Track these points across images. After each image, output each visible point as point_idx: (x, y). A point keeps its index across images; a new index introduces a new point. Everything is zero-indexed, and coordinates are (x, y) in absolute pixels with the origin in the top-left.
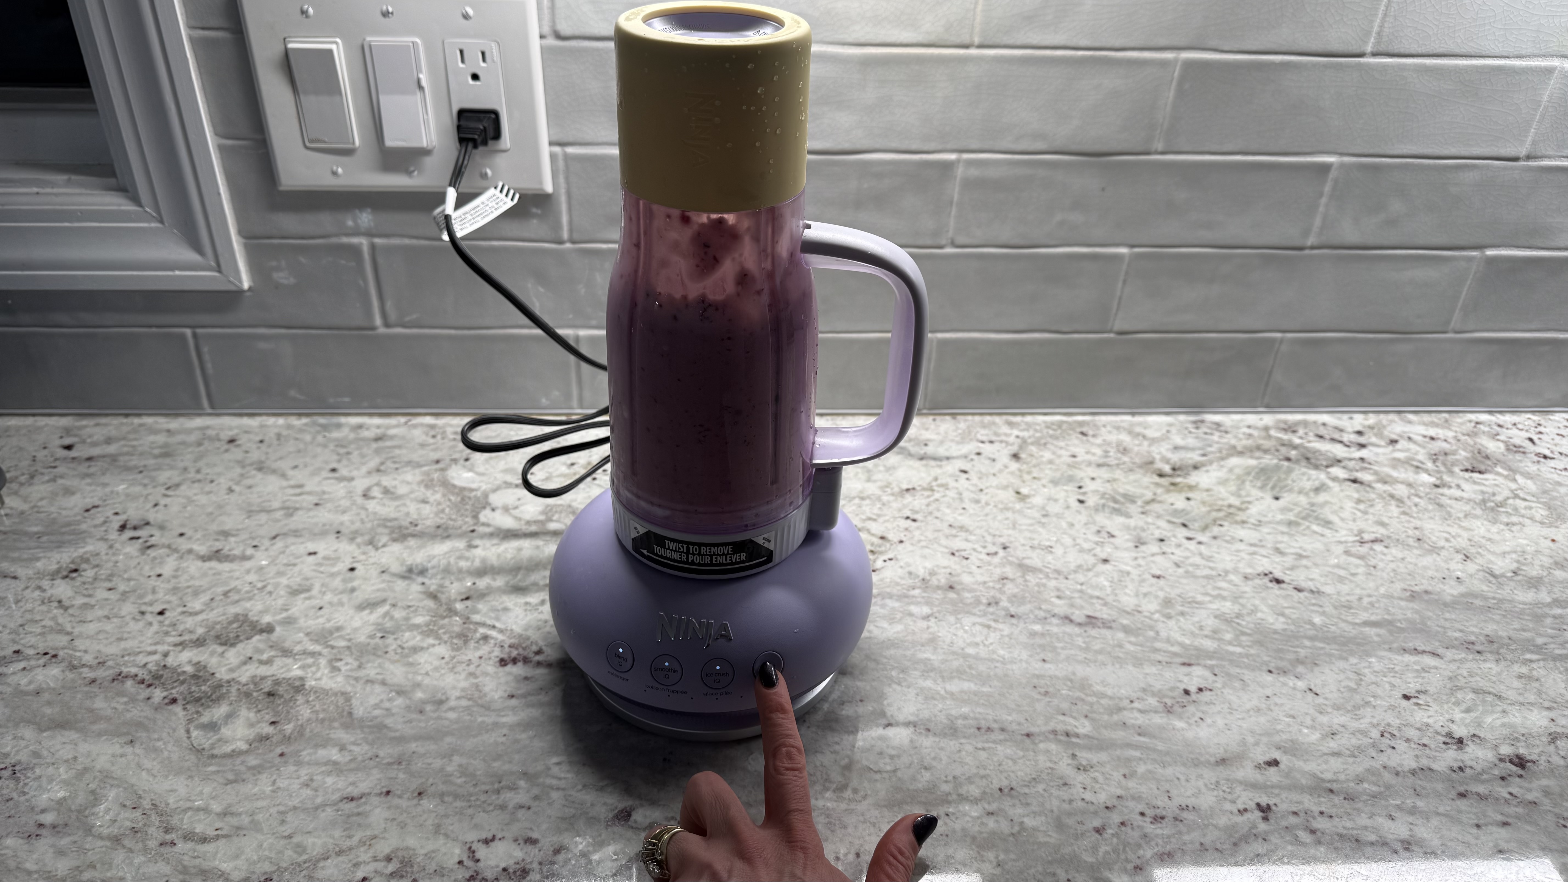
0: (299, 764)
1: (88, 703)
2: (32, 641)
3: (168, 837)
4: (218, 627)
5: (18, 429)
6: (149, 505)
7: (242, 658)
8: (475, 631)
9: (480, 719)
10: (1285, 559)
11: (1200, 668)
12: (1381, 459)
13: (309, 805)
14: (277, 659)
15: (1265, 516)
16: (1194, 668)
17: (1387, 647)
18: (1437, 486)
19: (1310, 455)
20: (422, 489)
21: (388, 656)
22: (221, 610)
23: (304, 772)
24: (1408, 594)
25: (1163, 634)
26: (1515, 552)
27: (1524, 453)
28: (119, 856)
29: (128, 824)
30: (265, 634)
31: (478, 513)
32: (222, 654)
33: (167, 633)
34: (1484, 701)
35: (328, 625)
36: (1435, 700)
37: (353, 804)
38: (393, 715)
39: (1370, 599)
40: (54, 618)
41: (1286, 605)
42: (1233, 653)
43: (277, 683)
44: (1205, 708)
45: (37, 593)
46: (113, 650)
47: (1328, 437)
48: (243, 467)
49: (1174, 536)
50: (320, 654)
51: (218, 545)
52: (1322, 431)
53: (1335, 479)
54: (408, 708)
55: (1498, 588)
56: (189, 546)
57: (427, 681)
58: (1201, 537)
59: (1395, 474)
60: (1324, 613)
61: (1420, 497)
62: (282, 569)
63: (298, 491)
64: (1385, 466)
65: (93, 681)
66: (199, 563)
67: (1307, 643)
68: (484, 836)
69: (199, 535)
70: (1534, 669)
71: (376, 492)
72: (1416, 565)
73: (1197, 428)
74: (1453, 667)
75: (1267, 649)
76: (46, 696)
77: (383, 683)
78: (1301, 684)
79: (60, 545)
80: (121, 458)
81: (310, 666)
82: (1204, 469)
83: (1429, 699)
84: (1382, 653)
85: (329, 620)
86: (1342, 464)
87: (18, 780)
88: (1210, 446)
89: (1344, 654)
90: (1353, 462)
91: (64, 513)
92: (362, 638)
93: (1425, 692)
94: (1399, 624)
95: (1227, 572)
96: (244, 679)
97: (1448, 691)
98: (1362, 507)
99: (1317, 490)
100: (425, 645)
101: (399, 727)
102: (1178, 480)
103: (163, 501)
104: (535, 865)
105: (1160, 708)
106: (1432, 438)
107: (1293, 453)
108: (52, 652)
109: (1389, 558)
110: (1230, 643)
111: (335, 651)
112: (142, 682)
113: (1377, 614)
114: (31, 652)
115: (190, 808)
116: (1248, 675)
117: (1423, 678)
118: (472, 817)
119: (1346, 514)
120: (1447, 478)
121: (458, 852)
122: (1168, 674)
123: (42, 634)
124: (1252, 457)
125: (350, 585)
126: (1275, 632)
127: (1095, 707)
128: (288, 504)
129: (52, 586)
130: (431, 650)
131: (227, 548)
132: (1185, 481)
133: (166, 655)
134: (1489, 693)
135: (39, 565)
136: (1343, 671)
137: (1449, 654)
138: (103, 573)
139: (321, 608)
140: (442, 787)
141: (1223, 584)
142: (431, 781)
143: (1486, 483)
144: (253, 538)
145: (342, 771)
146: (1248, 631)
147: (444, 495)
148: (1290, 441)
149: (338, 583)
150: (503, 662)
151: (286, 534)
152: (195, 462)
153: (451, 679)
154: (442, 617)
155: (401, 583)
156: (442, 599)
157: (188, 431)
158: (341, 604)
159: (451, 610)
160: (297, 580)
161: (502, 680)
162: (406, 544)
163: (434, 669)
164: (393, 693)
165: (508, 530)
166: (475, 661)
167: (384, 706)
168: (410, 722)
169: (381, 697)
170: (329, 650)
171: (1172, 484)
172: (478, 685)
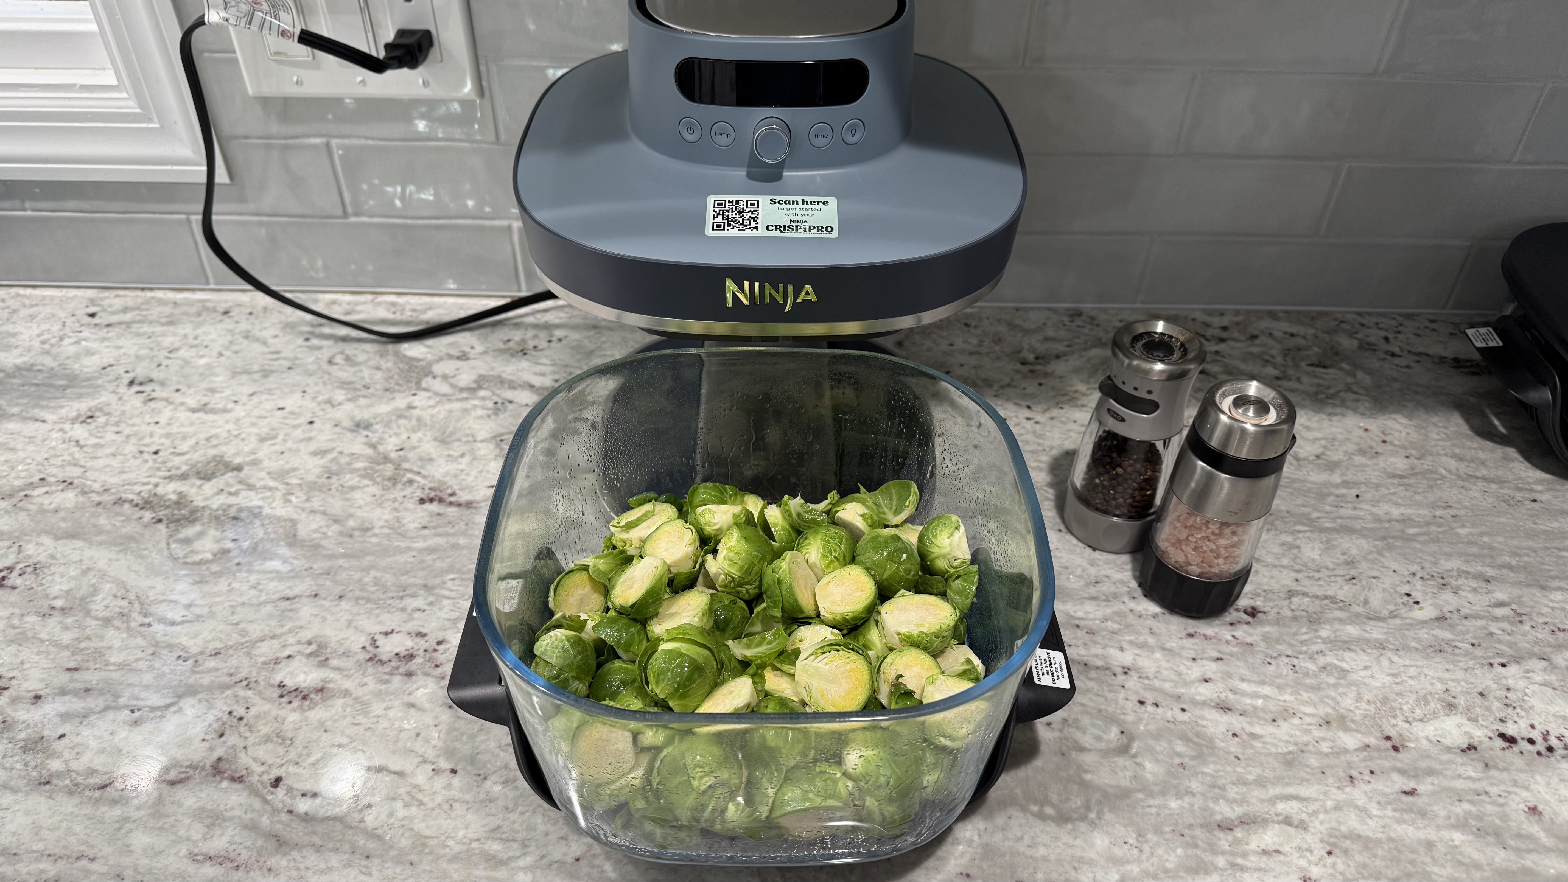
0: (250, 571)
1: (93, 520)
2: (55, 472)
3: (147, 621)
4: (199, 465)
5: (52, 298)
6: (154, 365)
7: (215, 490)
8: (404, 475)
9: (396, 544)
13: (255, 601)
14: (243, 492)
20: (378, 358)
21: (331, 491)
22: (202, 452)
23: (253, 578)
26: (1325, 439)
28: (111, 633)
29: (118, 610)
30: (235, 473)
31: (421, 380)
32: (200, 487)
33: (158, 469)
35: (287, 467)
37: (288, 602)
38: (327, 537)
40: (72, 454)
43: (241, 510)
45: (60, 434)
46: (115, 480)
48: (233, 335)
50: (277, 489)
51: (206, 400)
54: (341, 533)
56: (183, 400)
57: (359, 513)
62: (255, 420)
63: (275, 356)
65: (99, 504)
66: (189, 414)
68: (385, 629)
69: (192, 390)
70: (1298, 538)
71: (339, 359)
73: (1073, 322)
76: (62, 514)
77: (324, 513)
79: (80, 396)
80: (135, 326)
81: (268, 498)
82: (1066, 358)
85: (287, 463)
87: (37, 575)
88: (1078, 337)
91: (86, 370)
92: (312, 478)
96: (215, 507)
100: (361, 485)
101: (332, 547)
102: (1038, 368)
103: (165, 363)
104: (421, 652)
106: (1293, 335)
108: (69, 481)
111: (289, 487)
112: (137, 505)
114: (52, 480)
115: (165, 600)
118: (378, 616)
121: (363, 640)
123: (62, 466)
125: (308, 435)
128: (266, 367)
129: (72, 429)
130: (366, 489)
131: (212, 402)
132: (1044, 368)
133: (156, 485)
135: (63, 412)
138: (113, 419)
139: (282, 453)
140: (358, 593)
142: (350, 588)
143: (1327, 377)
144: (234, 395)
145: (282, 578)
147: (395, 363)
149: (298, 433)
150: (422, 501)
151: (261, 392)
152: (194, 330)
153: (378, 512)
154: (379, 464)
155: (349, 434)
156: (381, 448)
157: (191, 303)
158: (298, 450)
159: (386, 459)
160: (266, 430)
161: (419, 515)
162: (357, 402)
163: (366, 504)
164: (330, 521)
165: (444, 395)
166: (400, 499)
167: (322, 530)
168: (340, 543)
169: (320, 524)
170: (284, 486)
171: (1031, 371)
172: (398, 518)
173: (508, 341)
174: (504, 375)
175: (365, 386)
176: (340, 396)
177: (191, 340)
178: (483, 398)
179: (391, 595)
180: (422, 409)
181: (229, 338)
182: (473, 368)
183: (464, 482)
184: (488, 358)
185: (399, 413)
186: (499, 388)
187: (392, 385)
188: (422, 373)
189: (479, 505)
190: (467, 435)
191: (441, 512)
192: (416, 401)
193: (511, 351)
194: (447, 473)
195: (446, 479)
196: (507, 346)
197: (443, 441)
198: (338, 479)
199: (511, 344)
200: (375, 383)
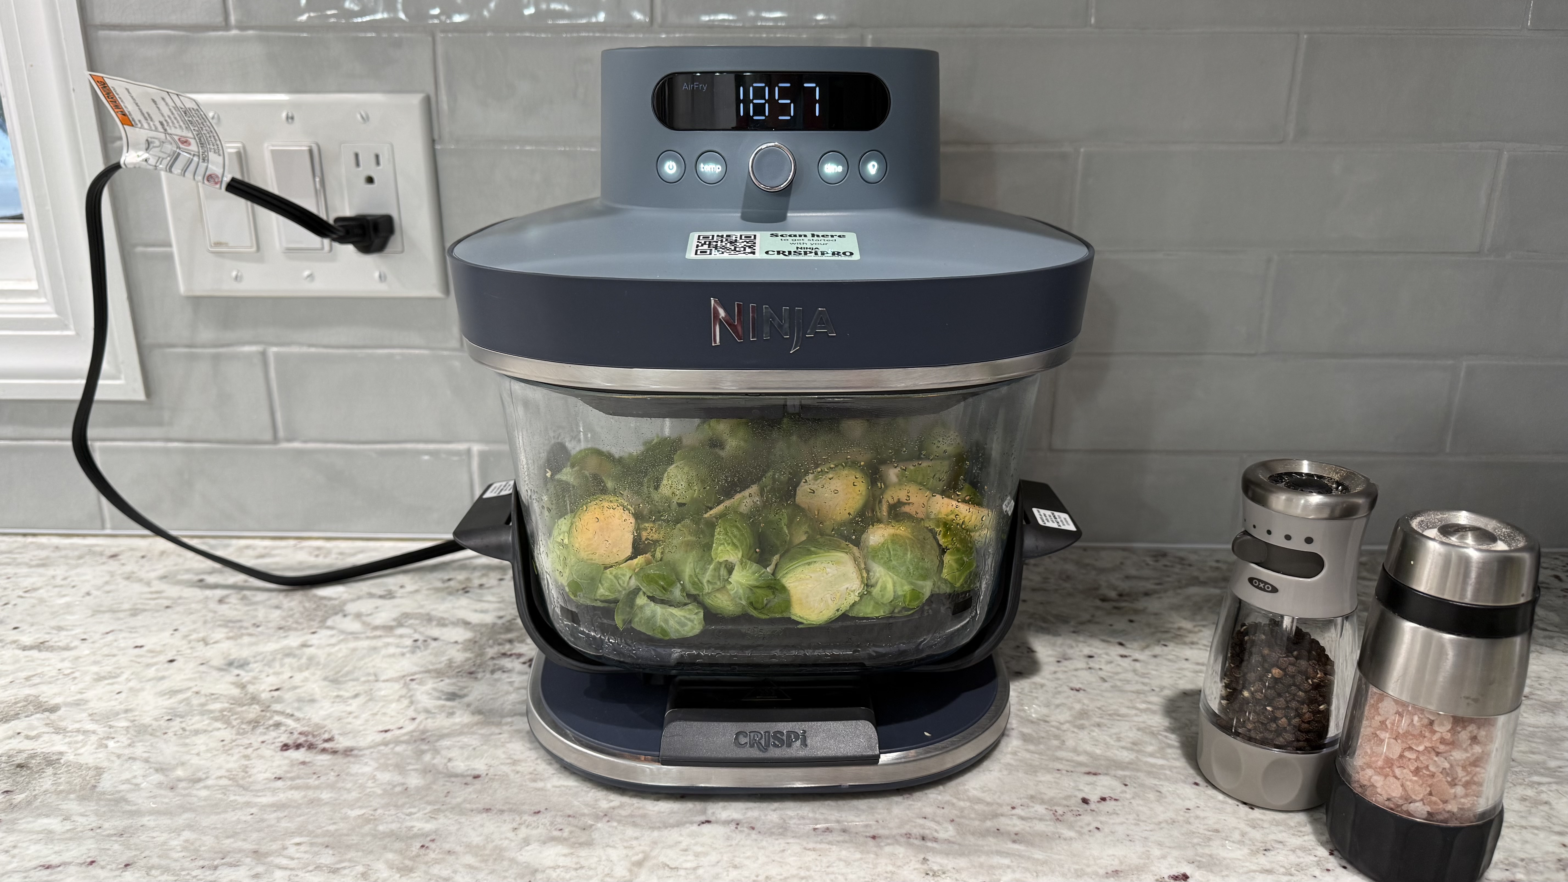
0: (10, 831)
7: (10, 733)
8: (270, 718)
9: (232, 798)
11: (1108, 778)
14: (46, 735)
16: (1101, 777)
21: (165, 736)
22: (14, 691)
23: (10, 840)
25: (1070, 743)
30: (47, 714)
31: (328, 618)
35: (119, 708)
37: (47, 872)
38: (140, 789)
42: (1153, 765)
43: (33, 756)
44: (1103, 819)
48: (112, 576)
49: (1107, 654)
50: (94, 732)
51: (47, 637)
54: (160, 785)
56: (15, 638)
57: (195, 760)
58: (1137, 655)
62: (98, 658)
63: (154, 596)
66: (18, 652)
69: (33, 629)
71: (233, 599)
73: (1157, 561)
77: (147, 761)
81: (76, 742)
82: (1157, 596)
85: (121, 703)
88: (1169, 576)
92: (147, 720)
100: (210, 729)
101: (140, 801)
102: (1123, 604)
103: (14, 602)
105: (1049, 815)
110: (1151, 755)
111: (112, 730)
116: (1167, 787)
122: (1067, 783)
124: (1215, 587)
125: (160, 674)
127: (966, 812)
128: (139, 606)
130: (216, 733)
131: (54, 640)
132: (1131, 605)
139: (119, 693)
140: (155, 861)
142: (146, 853)
144: (85, 633)
145: (52, 840)
147: (300, 602)
149: (151, 672)
150: (285, 747)
151: (121, 630)
152: (67, 571)
153: (222, 759)
154: (242, 705)
155: (215, 674)
157: (73, 547)
158: (142, 690)
159: (254, 699)
160: (109, 669)
161: (276, 764)
162: (239, 641)
163: (208, 751)
164: (151, 770)
165: (352, 633)
166: (256, 745)
167: (134, 781)
168: (155, 797)
169: (136, 773)
170: (106, 729)
171: (1116, 608)
172: (247, 767)
173: (449, 580)
174: (434, 613)
175: (254, 625)
176: (220, 634)
177: (58, 581)
178: (401, 636)
179: (201, 863)
180: (319, 647)
181: (107, 578)
182: (398, 606)
183: (349, 726)
184: (419, 597)
185: (287, 651)
186: (424, 626)
187: (289, 624)
188: (330, 612)
189: (361, 753)
190: (369, 674)
191: (307, 760)
192: (314, 640)
193: (450, 590)
194: (329, 716)
195: (326, 723)
196: (446, 585)
197: (335, 681)
198: (181, 722)
199: (452, 583)
200: (269, 622)
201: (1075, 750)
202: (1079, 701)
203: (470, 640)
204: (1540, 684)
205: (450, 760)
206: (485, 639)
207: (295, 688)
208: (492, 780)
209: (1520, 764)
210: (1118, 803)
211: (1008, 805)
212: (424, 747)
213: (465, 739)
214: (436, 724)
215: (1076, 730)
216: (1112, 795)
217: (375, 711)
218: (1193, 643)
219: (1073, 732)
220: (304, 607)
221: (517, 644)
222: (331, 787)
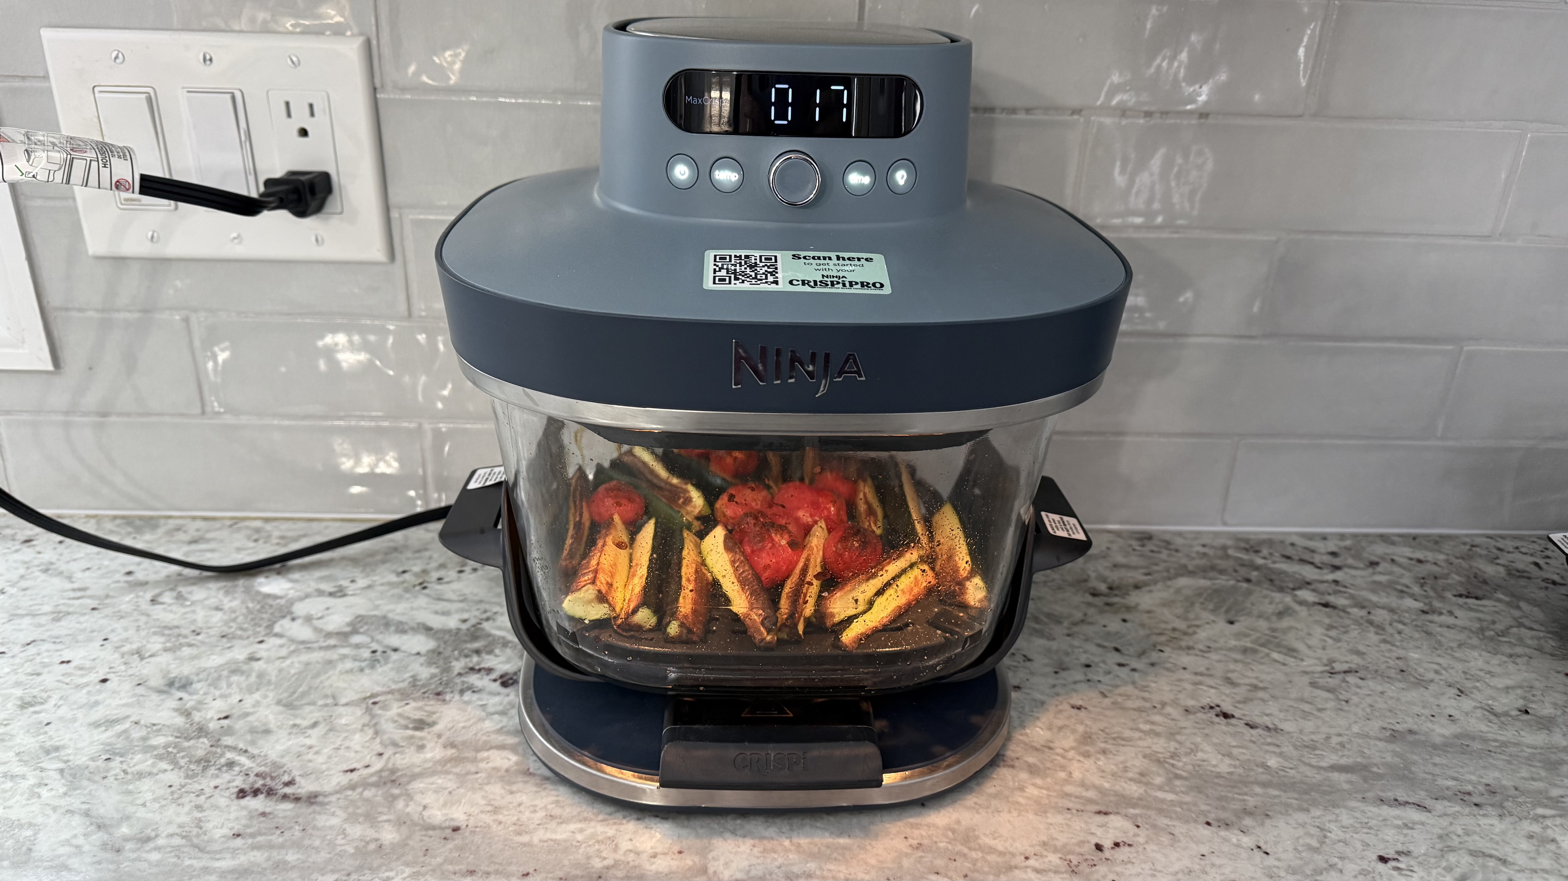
8: (222, 755)
9: (187, 862)
10: (1235, 690)
11: (1119, 818)
12: (1359, 582)
15: (1215, 641)
16: (1112, 817)
17: (1359, 796)
18: (1424, 612)
19: (1273, 577)
20: (221, 598)
21: (106, 781)
24: (1388, 733)
25: (1077, 775)
26: (1520, 687)
27: (1529, 578)
31: (275, 622)
34: (1484, 867)
36: (1420, 863)
39: (1340, 739)
41: (1234, 744)
42: (1163, 801)
44: (1118, 869)
47: (1296, 558)
48: (28, 568)
49: (1104, 662)
50: (23, 777)
52: (1290, 551)
53: (1302, 603)
54: (104, 846)
55: (1501, 728)
57: (141, 813)
58: (1134, 664)
59: (1374, 598)
60: (1281, 754)
61: (1404, 624)
62: (22, 678)
63: (79, 594)
64: (1363, 589)
67: (1258, 790)
70: (1547, 827)
71: (167, 597)
72: (1398, 700)
73: (1143, 546)
74: (1444, 822)
75: (1207, 796)
77: (87, 814)
78: (1247, 841)
82: (1148, 588)
83: (1412, 863)
84: (1353, 804)
85: (51, 738)
86: (1313, 587)
88: (1157, 564)
89: (1305, 805)
90: (1326, 585)
92: (82, 760)
93: (1408, 854)
94: (1375, 769)
95: (1164, 704)
97: (1439, 853)
98: (1333, 633)
99: (1280, 615)
100: (155, 771)
102: (1115, 600)
105: (1063, 867)
106: (1420, 561)
107: (1255, 574)
109: (1365, 691)
110: (1160, 788)
111: (44, 774)
113: (1348, 756)
116: (1180, 828)
117: (1406, 835)
119: (1314, 641)
120: (1437, 604)
122: (1078, 824)
124: (1204, 578)
125: (93, 699)
126: (1219, 776)
127: (979, 864)
128: (62, 608)
130: (161, 776)
132: (1122, 601)
134: (1491, 856)
136: (1303, 825)
137: (1439, 806)
139: (48, 724)
141: (1158, 718)
143: (1485, 609)
144: (3, 644)
146: (1184, 774)
147: (243, 602)
148: (1251, 561)
150: (242, 794)
151: (43, 640)
153: (171, 811)
154: (188, 738)
155: (155, 697)
156: (197, 717)
158: (74, 720)
159: (201, 731)
160: (34, 692)
161: (233, 816)
162: (178, 653)
163: (155, 800)
164: (93, 827)
165: (303, 642)
166: (208, 791)
167: (74, 841)
168: (99, 863)
169: (76, 832)
170: (37, 772)
171: (1107, 604)
172: (200, 820)
173: (404, 572)
174: (391, 615)
175: (194, 631)
176: (156, 644)
178: (358, 646)
180: (269, 661)
181: (22, 571)
182: (351, 607)
183: (310, 764)
184: (372, 594)
185: (233, 667)
186: (381, 633)
187: (233, 630)
188: (277, 614)
189: (327, 800)
190: (326, 696)
191: (268, 810)
192: (262, 651)
193: (406, 585)
194: (287, 752)
195: (284, 760)
196: (401, 579)
197: (289, 706)
198: (121, 762)
199: (406, 576)
200: (210, 628)
201: (1083, 784)
202: (1082, 723)
203: (433, 651)
204: (1533, 695)
205: (425, 807)
206: (450, 649)
207: (247, 715)
208: (473, 833)
209: (1523, 793)
210: (1132, 849)
211: (1021, 854)
212: (396, 791)
213: (439, 781)
214: (405, 761)
215: (1081, 759)
216: (1125, 840)
217: (336, 746)
218: (1189, 648)
219: (1079, 761)
220: (247, 608)
221: (486, 657)
222: (297, 845)
